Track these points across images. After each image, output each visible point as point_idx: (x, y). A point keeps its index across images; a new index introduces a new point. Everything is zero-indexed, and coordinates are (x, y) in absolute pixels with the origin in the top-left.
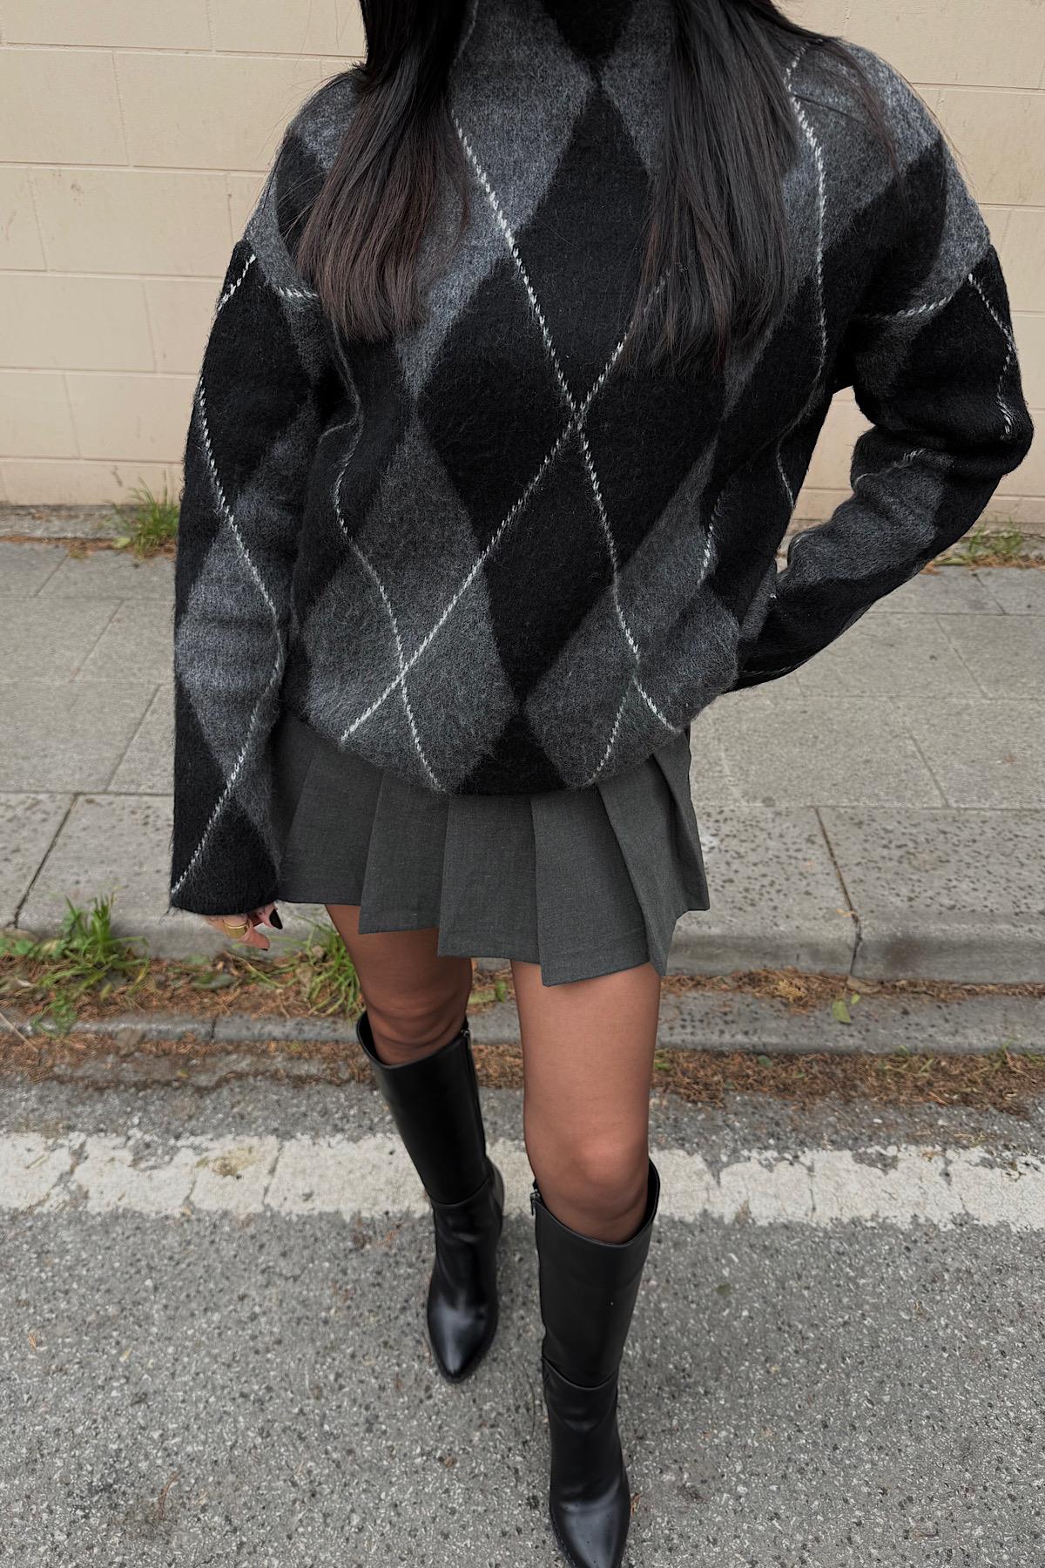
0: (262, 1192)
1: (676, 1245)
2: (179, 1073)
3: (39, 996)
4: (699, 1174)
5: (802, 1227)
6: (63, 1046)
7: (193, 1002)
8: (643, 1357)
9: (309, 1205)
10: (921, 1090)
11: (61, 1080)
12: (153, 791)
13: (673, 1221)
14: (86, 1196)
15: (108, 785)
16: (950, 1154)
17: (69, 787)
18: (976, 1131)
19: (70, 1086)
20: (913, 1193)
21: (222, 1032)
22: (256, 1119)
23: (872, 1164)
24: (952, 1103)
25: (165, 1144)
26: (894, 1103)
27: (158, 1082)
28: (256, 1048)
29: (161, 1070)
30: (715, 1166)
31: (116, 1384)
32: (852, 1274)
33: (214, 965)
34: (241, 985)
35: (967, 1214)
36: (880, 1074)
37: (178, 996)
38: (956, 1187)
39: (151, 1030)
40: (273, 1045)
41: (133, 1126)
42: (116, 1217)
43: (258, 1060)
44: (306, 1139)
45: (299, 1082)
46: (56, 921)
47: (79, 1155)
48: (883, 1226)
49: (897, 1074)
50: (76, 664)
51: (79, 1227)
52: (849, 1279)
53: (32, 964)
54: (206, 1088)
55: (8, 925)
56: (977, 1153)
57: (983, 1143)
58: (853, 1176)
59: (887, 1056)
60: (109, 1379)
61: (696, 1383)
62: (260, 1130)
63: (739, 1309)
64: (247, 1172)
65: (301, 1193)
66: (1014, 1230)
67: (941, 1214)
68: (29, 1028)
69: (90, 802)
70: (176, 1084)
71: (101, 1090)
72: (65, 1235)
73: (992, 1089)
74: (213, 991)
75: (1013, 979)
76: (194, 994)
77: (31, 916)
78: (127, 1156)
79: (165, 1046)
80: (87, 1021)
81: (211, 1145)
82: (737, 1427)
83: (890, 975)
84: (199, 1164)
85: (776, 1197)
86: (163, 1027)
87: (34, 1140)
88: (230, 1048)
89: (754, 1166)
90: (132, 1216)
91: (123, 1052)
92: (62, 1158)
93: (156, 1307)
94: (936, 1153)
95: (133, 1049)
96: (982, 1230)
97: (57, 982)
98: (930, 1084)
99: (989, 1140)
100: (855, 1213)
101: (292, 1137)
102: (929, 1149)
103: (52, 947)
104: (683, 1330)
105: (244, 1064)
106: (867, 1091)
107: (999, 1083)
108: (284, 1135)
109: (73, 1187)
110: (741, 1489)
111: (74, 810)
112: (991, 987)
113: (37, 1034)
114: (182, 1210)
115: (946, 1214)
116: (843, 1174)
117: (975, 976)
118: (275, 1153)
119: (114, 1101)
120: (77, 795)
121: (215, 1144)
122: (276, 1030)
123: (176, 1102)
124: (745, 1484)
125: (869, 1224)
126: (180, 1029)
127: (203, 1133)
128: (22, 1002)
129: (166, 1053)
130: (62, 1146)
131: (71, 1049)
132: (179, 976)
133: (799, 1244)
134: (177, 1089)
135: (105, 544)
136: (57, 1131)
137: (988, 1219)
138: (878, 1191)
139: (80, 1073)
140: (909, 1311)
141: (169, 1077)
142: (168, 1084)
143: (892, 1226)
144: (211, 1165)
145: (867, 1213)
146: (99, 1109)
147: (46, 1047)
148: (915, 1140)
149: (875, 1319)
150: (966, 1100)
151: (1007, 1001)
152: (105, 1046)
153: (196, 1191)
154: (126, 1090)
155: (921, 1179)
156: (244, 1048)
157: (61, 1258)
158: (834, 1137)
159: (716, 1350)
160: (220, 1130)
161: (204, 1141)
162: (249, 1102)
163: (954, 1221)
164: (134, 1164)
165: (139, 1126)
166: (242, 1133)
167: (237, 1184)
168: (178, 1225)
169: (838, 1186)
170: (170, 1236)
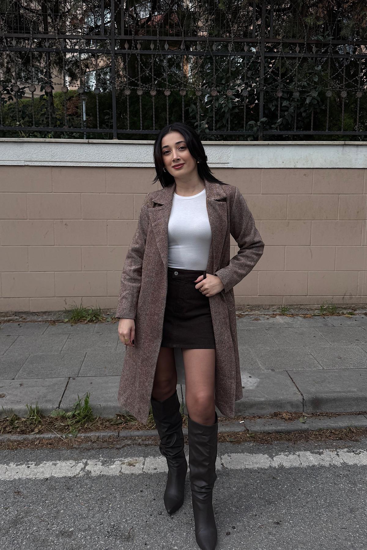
0: (142, 469)
1: (263, 474)
2: (111, 446)
3: (66, 428)
4: (267, 458)
5: (299, 468)
6: (75, 440)
7: (111, 428)
9: (156, 471)
11: (76, 448)
12: (91, 376)
13: (262, 469)
14: (90, 472)
15: (78, 375)
16: (338, 450)
17: (67, 376)
18: (345, 445)
19: (79, 450)
20: (329, 459)
21: (121, 435)
22: (136, 454)
23: (316, 453)
24: (337, 440)
25: (111, 460)
26: (320, 441)
27: (105, 447)
28: (131, 438)
30: (272, 457)
31: (110, 511)
32: (314, 477)
33: (117, 418)
34: (125, 422)
35: (345, 462)
36: (315, 435)
37: (107, 427)
38: (340, 457)
39: (100, 435)
40: (137, 437)
41: (100, 457)
42: (100, 477)
43: (133, 441)
44: (152, 457)
45: (146, 445)
46: (71, 406)
47: (86, 464)
48: (321, 466)
49: (320, 434)
50: (60, 349)
51: (90, 479)
53: (63, 418)
54: (120, 448)
55: (57, 408)
56: (346, 450)
57: (347, 448)
58: (311, 456)
59: (316, 430)
62: (138, 456)
64: (136, 465)
65: (153, 468)
66: (359, 465)
67: (338, 462)
68: (64, 437)
69: (74, 379)
70: (111, 448)
71: (89, 450)
72: (87, 481)
74: (117, 425)
76: (112, 426)
77: (63, 405)
78: (101, 464)
79: (105, 439)
80: (81, 433)
83: (314, 412)
84: (122, 464)
85: (290, 462)
86: (104, 434)
87: (71, 462)
88: (124, 439)
89: (282, 456)
90: (105, 476)
91: (93, 441)
92: (81, 465)
93: (117, 495)
94: (334, 450)
95: (95, 440)
96: (350, 466)
97: (72, 423)
100: (313, 464)
101: (148, 457)
102: (332, 449)
103: (70, 414)
105: (129, 442)
106: (312, 439)
107: (350, 435)
108: (145, 457)
109: (86, 471)
110: (291, 522)
111: (69, 381)
112: (344, 414)
113: (66, 438)
114: (119, 474)
115: (339, 463)
116: (308, 456)
117: (338, 410)
118: (144, 460)
119: (93, 452)
120: (69, 378)
121: (125, 459)
122: (137, 433)
123: (112, 451)
125: (317, 466)
126: (109, 434)
127: (122, 457)
128: (62, 430)
129: (106, 441)
130: (80, 462)
131: (77, 441)
132: (106, 422)
133: (298, 471)
135: (61, 321)
136: (78, 459)
137: (351, 463)
138: (319, 459)
139: (81, 446)
141: (108, 446)
142: (108, 448)
143: (324, 466)
144: (126, 464)
145: (316, 464)
146: (89, 454)
147: (70, 441)
148: (327, 448)
150: (341, 439)
151: (349, 416)
152: (88, 439)
153: (122, 470)
154: (96, 449)
155: (330, 456)
156: (129, 438)
157: (87, 486)
158: (304, 449)
160: (126, 457)
161: (123, 459)
162: (133, 450)
163: (341, 464)
164: (103, 465)
165: (102, 457)
166: (133, 457)
167: (134, 467)
168: (119, 477)
169: (307, 459)
170: (117, 480)
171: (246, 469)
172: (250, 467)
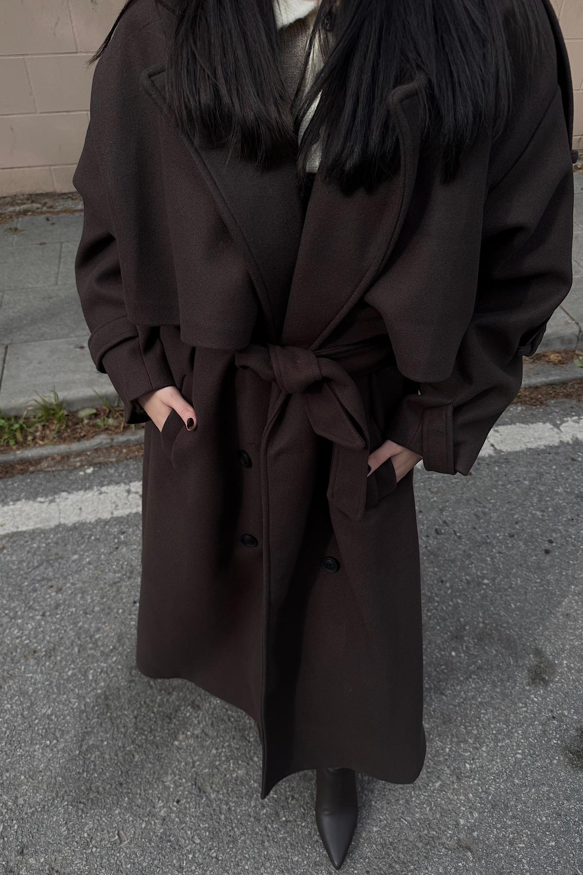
1: (556, 454)
4: (552, 429)
30: (557, 426)
89: (571, 423)
171: (529, 449)
172: (533, 446)
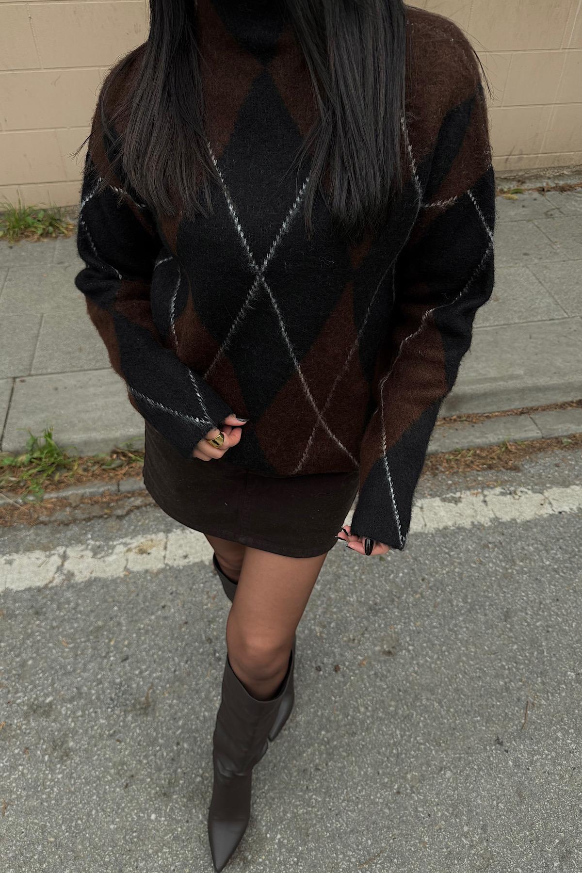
0: (162, 558)
2: (106, 511)
3: (22, 484)
5: (421, 534)
6: (41, 507)
7: (105, 476)
8: (357, 600)
9: (187, 560)
10: (468, 466)
11: (44, 523)
12: (56, 371)
14: (73, 575)
15: (30, 371)
16: (486, 492)
17: (9, 375)
18: (496, 481)
19: (50, 525)
20: (470, 512)
21: (123, 488)
22: (151, 526)
23: (450, 501)
24: (483, 469)
25: (107, 545)
26: (457, 473)
27: (96, 517)
28: (141, 493)
29: (96, 511)
31: (112, 654)
32: (447, 551)
33: (111, 456)
34: (128, 464)
35: (496, 517)
36: (449, 461)
37: (96, 474)
38: (490, 507)
39: (85, 493)
41: (89, 539)
42: (90, 583)
43: (144, 499)
44: (178, 532)
46: (23, 445)
47: (64, 557)
48: (459, 528)
49: (457, 460)
51: (74, 590)
52: (446, 553)
53: (14, 468)
54: (122, 516)
56: (498, 490)
57: (500, 485)
58: (441, 508)
59: (451, 453)
60: (108, 653)
61: (384, 608)
62: (155, 530)
63: (397, 574)
64: (153, 551)
65: (182, 555)
66: (518, 521)
67: (484, 517)
68: (21, 501)
69: (23, 381)
70: (106, 516)
71: (67, 525)
72: (68, 594)
73: (502, 461)
74: (114, 469)
75: (507, 408)
76: (104, 472)
77: (9, 444)
78: (90, 554)
79: (95, 499)
80: (50, 493)
81: (131, 541)
82: (405, 623)
83: (448, 415)
84: (127, 551)
86: (92, 490)
87: (38, 554)
88: (129, 495)
90: (100, 580)
91: (74, 505)
92: (56, 560)
93: (122, 618)
94: (479, 493)
95: (78, 503)
96: (503, 523)
97: (30, 476)
98: (472, 462)
99: (503, 484)
100: (444, 524)
101: (171, 532)
102: (476, 491)
103: (24, 458)
104: (374, 586)
105: (137, 502)
106: (443, 470)
107: (505, 457)
108: (167, 531)
109: (65, 572)
110: (411, 648)
111: (15, 387)
112: (497, 414)
113: (25, 503)
114: (124, 573)
115: (487, 519)
116: (437, 508)
117: (489, 409)
118: (165, 540)
119: (75, 529)
120: (14, 379)
121: (134, 541)
123: (109, 524)
124: (413, 645)
125: (452, 528)
126: (102, 490)
127: (126, 536)
128: (14, 489)
129: (96, 502)
130: (54, 554)
131: (46, 508)
132: (94, 464)
133: (421, 542)
134: (107, 518)
136: (49, 547)
137: (506, 518)
138: (454, 513)
139: (53, 519)
140: (475, 563)
141: (101, 514)
142: (101, 517)
143: (462, 528)
144: (134, 551)
145: (450, 523)
146: (69, 534)
147: (32, 509)
148: (469, 489)
149: (460, 568)
150: (490, 467)
151: (504, 419)
152: (63, 503)
153: (129, 564)
154: (80, 523)
155: (473, 505)
156: (136, 494)
157: (69, 604)
158: (431, 492)
159: (390, 592)
160: (134, 534)
161: (127, 540)
162: (146, 519)
163: (491, 521)
164: (94, 556)
165: (92, 538)
166: (146, 533)
167: (149, 557)
168: (124, 580)
169: (436, 514)
170: (121, 586)
